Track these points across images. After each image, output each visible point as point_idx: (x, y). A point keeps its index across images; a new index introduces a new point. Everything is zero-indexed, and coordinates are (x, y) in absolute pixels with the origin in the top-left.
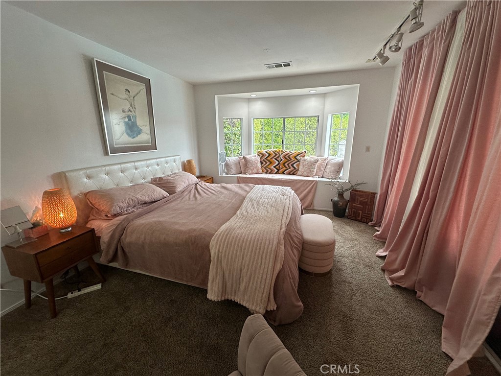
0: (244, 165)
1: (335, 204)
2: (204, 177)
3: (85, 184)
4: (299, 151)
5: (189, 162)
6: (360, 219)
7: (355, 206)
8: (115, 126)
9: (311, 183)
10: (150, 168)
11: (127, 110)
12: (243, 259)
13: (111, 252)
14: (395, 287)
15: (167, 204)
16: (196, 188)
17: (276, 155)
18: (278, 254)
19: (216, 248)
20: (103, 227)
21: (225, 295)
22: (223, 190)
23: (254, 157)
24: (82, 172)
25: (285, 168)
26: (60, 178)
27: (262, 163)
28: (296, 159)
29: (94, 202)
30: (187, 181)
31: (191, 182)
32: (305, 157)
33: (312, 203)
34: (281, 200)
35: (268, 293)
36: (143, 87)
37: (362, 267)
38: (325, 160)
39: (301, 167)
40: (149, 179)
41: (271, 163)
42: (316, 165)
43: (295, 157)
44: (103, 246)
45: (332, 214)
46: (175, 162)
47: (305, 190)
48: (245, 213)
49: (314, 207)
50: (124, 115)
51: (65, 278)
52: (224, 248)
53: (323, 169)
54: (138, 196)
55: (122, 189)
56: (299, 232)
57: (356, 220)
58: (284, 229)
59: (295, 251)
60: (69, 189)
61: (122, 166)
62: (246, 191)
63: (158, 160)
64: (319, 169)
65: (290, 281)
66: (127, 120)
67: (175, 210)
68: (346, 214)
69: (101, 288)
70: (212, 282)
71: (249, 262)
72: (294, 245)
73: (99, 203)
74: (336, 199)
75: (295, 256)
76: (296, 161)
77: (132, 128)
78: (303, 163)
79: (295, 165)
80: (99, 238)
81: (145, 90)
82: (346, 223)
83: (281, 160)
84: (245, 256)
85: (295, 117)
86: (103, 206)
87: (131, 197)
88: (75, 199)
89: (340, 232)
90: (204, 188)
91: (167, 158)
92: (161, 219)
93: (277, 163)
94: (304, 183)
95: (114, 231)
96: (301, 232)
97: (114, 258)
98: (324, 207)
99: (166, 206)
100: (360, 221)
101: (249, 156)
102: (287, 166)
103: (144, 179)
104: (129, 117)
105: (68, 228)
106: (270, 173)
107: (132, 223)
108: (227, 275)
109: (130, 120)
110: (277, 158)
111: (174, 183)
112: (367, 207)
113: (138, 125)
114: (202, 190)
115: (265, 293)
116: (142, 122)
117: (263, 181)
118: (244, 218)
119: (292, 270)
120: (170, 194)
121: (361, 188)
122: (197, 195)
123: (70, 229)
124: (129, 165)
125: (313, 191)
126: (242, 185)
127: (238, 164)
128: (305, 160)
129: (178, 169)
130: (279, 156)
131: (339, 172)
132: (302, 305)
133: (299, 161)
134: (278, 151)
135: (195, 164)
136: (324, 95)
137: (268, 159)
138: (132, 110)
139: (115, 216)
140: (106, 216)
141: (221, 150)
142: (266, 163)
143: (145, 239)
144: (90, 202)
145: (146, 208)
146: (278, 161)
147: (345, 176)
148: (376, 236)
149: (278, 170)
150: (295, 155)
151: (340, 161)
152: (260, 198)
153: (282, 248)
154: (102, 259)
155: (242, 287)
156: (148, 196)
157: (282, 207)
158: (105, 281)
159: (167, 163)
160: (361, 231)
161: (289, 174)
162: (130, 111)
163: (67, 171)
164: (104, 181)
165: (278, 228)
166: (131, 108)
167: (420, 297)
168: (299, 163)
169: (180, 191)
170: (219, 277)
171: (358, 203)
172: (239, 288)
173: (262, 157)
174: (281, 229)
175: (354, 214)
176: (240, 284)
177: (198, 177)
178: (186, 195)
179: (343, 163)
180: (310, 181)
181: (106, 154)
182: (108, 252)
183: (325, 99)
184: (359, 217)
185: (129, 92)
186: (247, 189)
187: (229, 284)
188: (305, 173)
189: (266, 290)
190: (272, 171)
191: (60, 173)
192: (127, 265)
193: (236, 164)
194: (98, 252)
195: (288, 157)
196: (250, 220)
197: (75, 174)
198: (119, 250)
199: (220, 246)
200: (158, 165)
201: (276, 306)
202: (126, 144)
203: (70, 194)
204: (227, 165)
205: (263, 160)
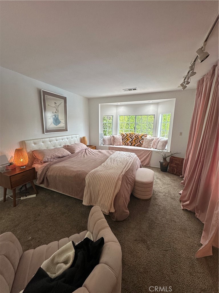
0: (113, 140)
1: (161, 164)
2: (91, 146)
3: (33, 146)
4: (143, 134)
5: (84, 138)
6: (175, 173)
7: (172, 166)
8: (48, 120)
9: (149, 152)
10: (63, 140)
11: (55, 112)
12: (100, 186)
13: (42, 179)
14: (185, 210)
15: (70, 158)
16: (86, 152)
17: (131, 135)
18: (117, 184)
19: (88, 180)
20: (39, 167)
21: (91, 203)
22: (99, 153)
23: (118, 136)
24: (32, 141)
25: (135, 143)
26: (23, 143)
27: (123, 140)
28: (142, 138)
29: (36, 155)
30: (81, 147)
31: (83, 148)
32: (147, 137)
33: (149, 163)
34: (127, 159)
35: (111, 203)
36: (63, 101)
37: (169, 199)
38: (158, 139)
39: (144, 142)
40: (62, 146)
41: (128, 140)
42: (152, 142)
43: (141, 137)
44: (38, 176)
45: (160, 169)
46: (76, 137)
47: (145, 155)
48: (106, 165)
49: (150, 165)
50: (53, 114)
51: (20, 190)
52: (92, 180)
53: (156, 144)
54: (56, 154)
55: (49, 150)
56: (133, 176)
57: (173, 174)
58: (123, 173)
59: (129, 185)
60: (26, 148)
61: (50, 139)
62: (110, 154)
63: (68, 136)
64: (154, 144)
65: (123, 199)
66: (54, 117)
67: (73, 161)
68: (168, 170)
69: (35, 196)
70: (85, 196)
71: (103, 187)
72: (129, 182)
73: (38, 156)
74: (162, 161)
75: (129, 188)
76: (142, 139)
77: (56, 121)
78: (145, 140)
79: (141, 142)
80: (37, 172)
81: (63, 102)
82: (167, 175)
83: (134, 138)
84: (101, 184)
85: (142, 115)
86: (40, 157)
87: (53, 154)
88: (28, 153)
89: (162, 180)
90: (90, 152)
91: (72, 136)
92: (65, 165)
93: (131, 140)
94: (145, 151)
95: (44, 169)
96: (135, 176)
97: (42, 183)
98: (156, 166)
99: (69, 159)
100: (175, 174)
101: (116, 136)
102: (136, 142)
103: (60, 145)
104: (55, 115)
105: (24, 166)
106: (127, 145)
107: (52, 166)
108: (92, 193)
109: (55, 117)
110: (131, 137)
111: (74, 148)
112: (179, 166)
113: (59, 119)
114: (88, 152)
115: (109, 203)
116: (61, 118)
117: (122, 149)
118: (105, 167)
119: (125, 194)
120: (72, 154)
121: (176, 156)
122: (85, 155)
123: (25, 167)
124: (53, 138)
125: (149, 156)
126: (109, 151)
127: (110, 140)
128: (146, 139)
129: (78, 141)
130: (132, 136)
131: (165, 146)
132: (129, 212)
133: (143, 139)
134: (132, 133)
135: (87, 139)
136: (158, 104)
137: (126, 137)
138: (57, 112)
139: (45, 162)
140: (41, 162)
141: (101, 132)
142: (125, 140)
143: (57, 174)
144: (35, 156)
145: (59, 159)
146: (132, 139)
147: (168, 149)
148: (181, 183)
149: (132, 144)
150: (141, 136)
151: (166, 140)
152: (116, 158)
153: (120, 182)
154: (37, 183)
155: (99, 199)
156: (61, 154)
157: (126, 163)
158: (38, 194)
159: (72, 138)
160: (174, 180)
161: (137, 146)
162: (56, 112)
163: (26, 140)
164: (42, 146)
165: (120, 172)
166: (56, 111)
167: (197, 216)
168: (143, 141)
169: (77, 152)
170: (89, 194)
171: (174, 164)
172: (98, 200)
173: (123, 136)
174: (121, 173)
175: (172, 170)
176: (98, 199)
177: (87, 146)
178: (80, 154)
179: (167, 141)
180: (148, 150)
181: (43, 133)
182: (40, 179)
183: (158, 106)
184: (175, 172)
185: (56, 104)
186: (111, 153)
187: (93, 198)
188: (146, 146)
189: (110, 202)
190: (128, 144)
191: (23, 141)
192: (48, 186)
193: (109, 140)
194: (36, 179)
195: (137, 137)
196: (107, 168)
197: (29, 142)
198: (45, 179)
199: (90, 179)
200: (67, 139)
201: (114, 211)
202: (53, 128)
203: (26, 151)
204: (104, 140)
205: (124, 138)
